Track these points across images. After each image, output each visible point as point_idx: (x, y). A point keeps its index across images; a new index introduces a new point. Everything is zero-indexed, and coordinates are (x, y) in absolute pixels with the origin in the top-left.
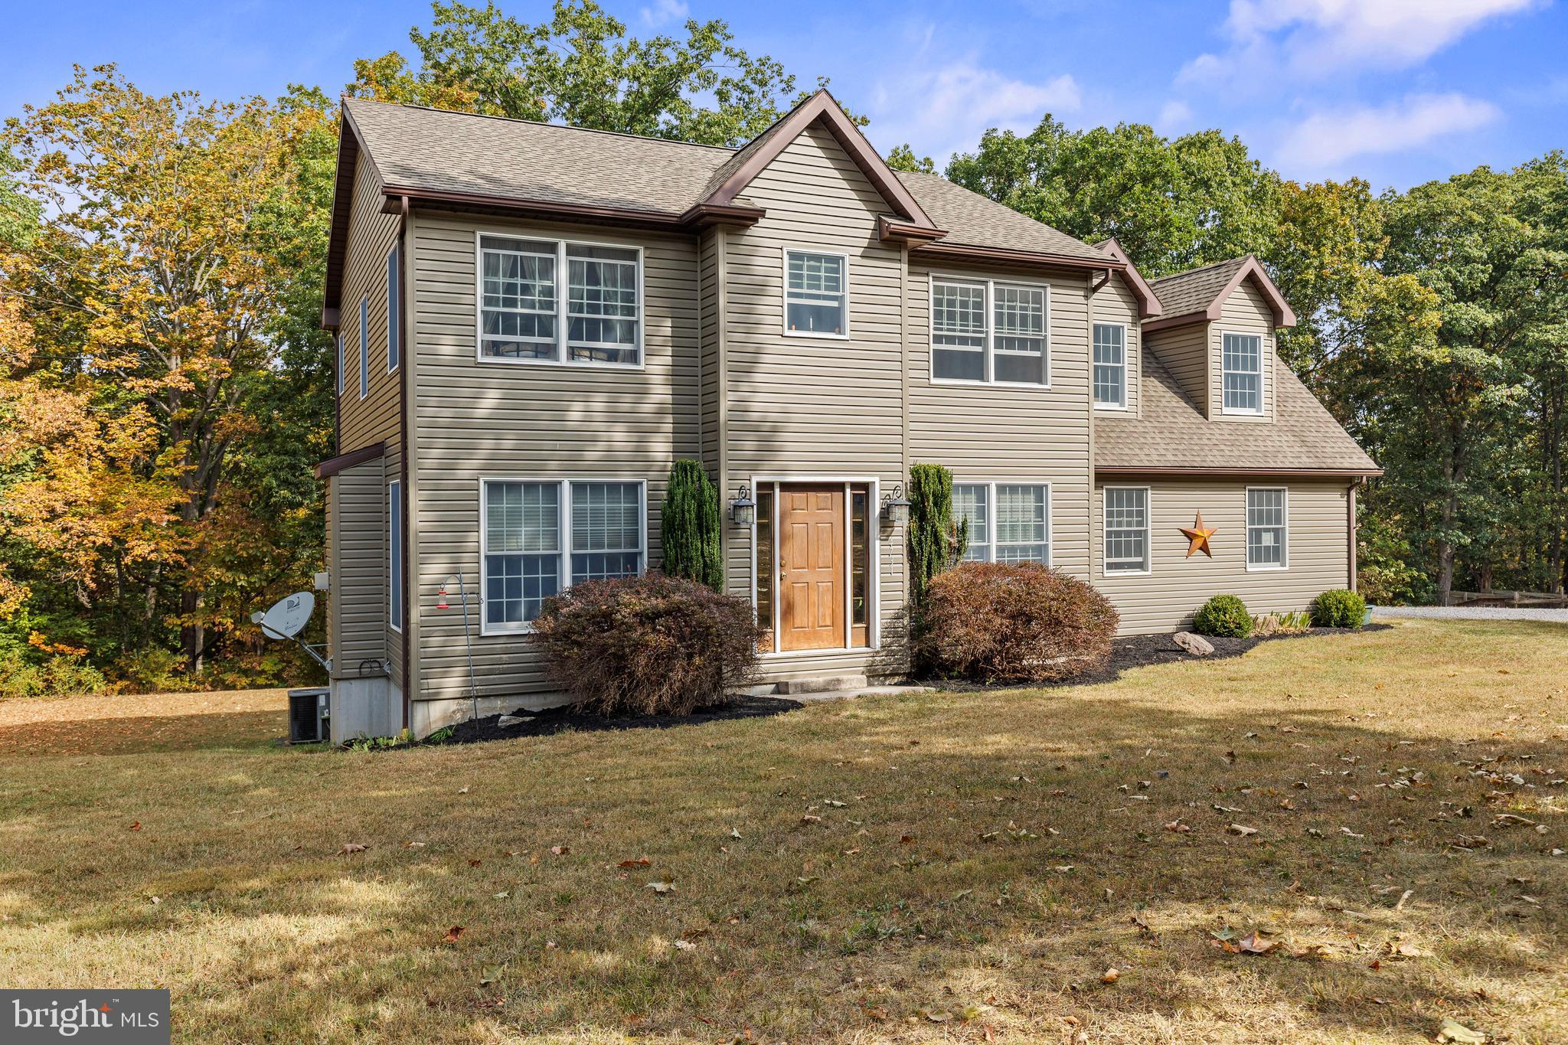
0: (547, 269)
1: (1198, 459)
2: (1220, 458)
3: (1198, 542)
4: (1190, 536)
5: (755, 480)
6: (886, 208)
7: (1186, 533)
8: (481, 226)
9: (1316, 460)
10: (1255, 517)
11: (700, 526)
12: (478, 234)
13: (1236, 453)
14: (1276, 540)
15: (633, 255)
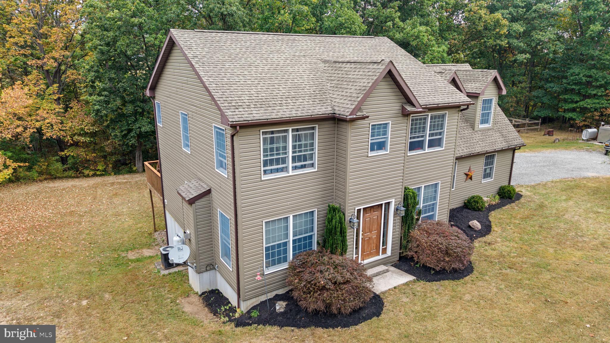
0: (285, 139)
1: (473, 150)
2: (480, 148)
3: (469, 177)
4: (467, 175)
5: (356, 209)
6: (404, 101)
7: (466, 174)
8: (262, 128)
9: (507, 143)
10: (486, 164)
11: (341, 233)
12: (261, 131)
13: (484, 145)
14: (491, 170)
15: (313, 128)
